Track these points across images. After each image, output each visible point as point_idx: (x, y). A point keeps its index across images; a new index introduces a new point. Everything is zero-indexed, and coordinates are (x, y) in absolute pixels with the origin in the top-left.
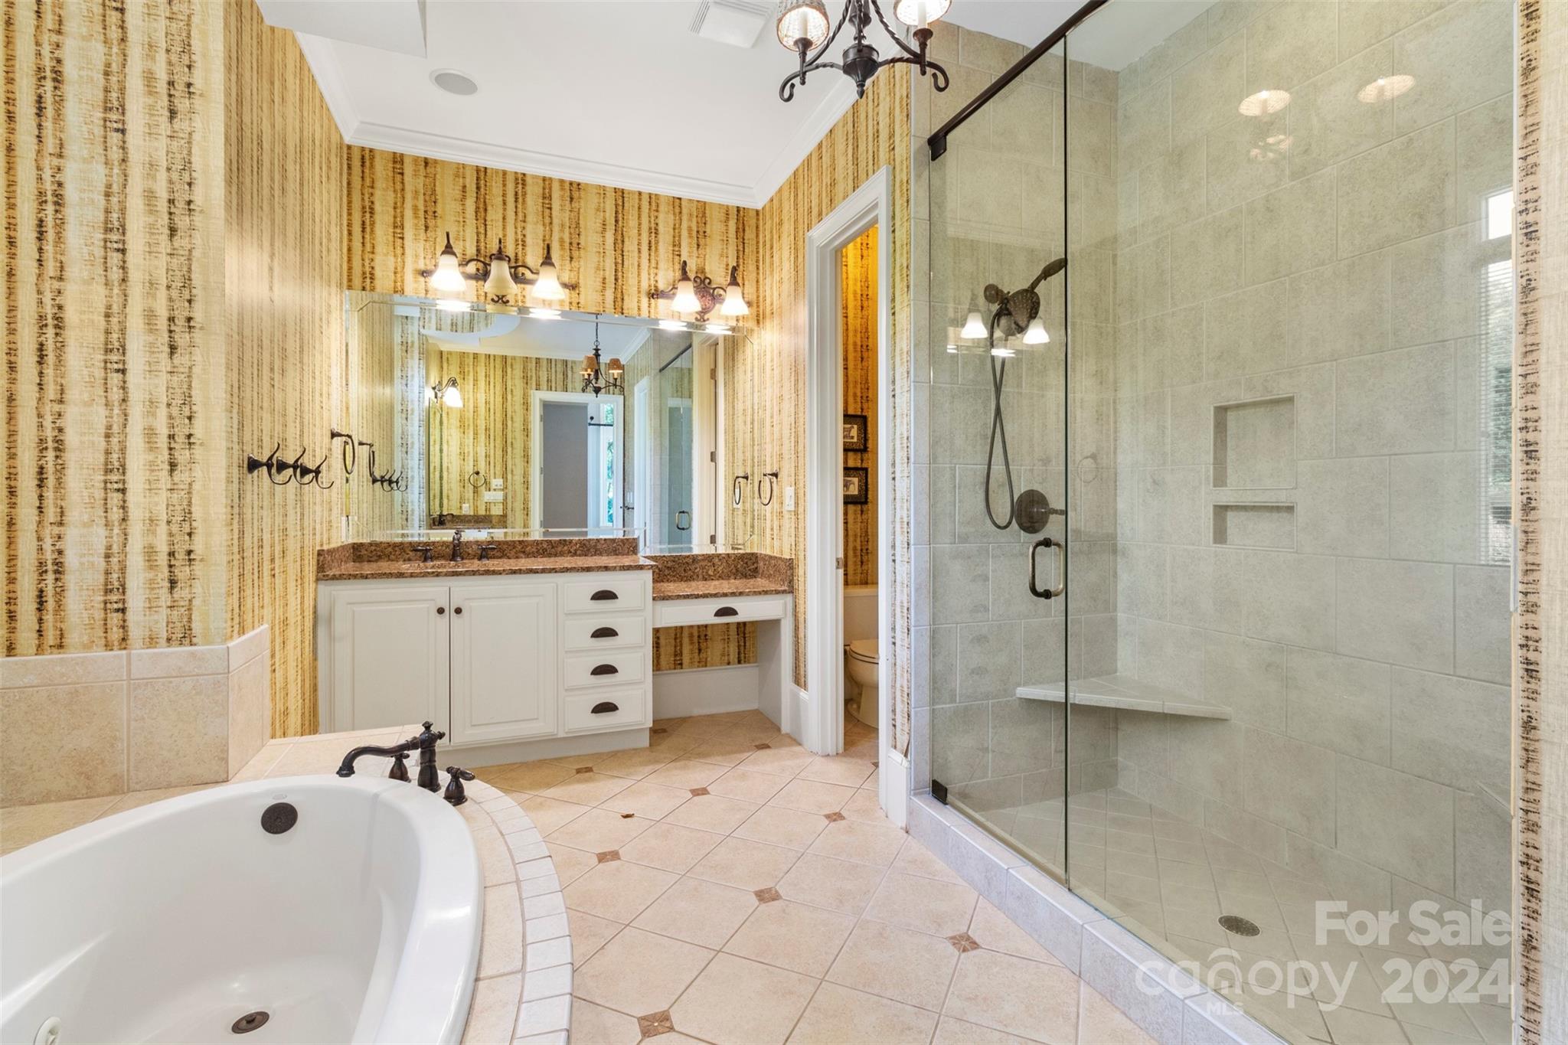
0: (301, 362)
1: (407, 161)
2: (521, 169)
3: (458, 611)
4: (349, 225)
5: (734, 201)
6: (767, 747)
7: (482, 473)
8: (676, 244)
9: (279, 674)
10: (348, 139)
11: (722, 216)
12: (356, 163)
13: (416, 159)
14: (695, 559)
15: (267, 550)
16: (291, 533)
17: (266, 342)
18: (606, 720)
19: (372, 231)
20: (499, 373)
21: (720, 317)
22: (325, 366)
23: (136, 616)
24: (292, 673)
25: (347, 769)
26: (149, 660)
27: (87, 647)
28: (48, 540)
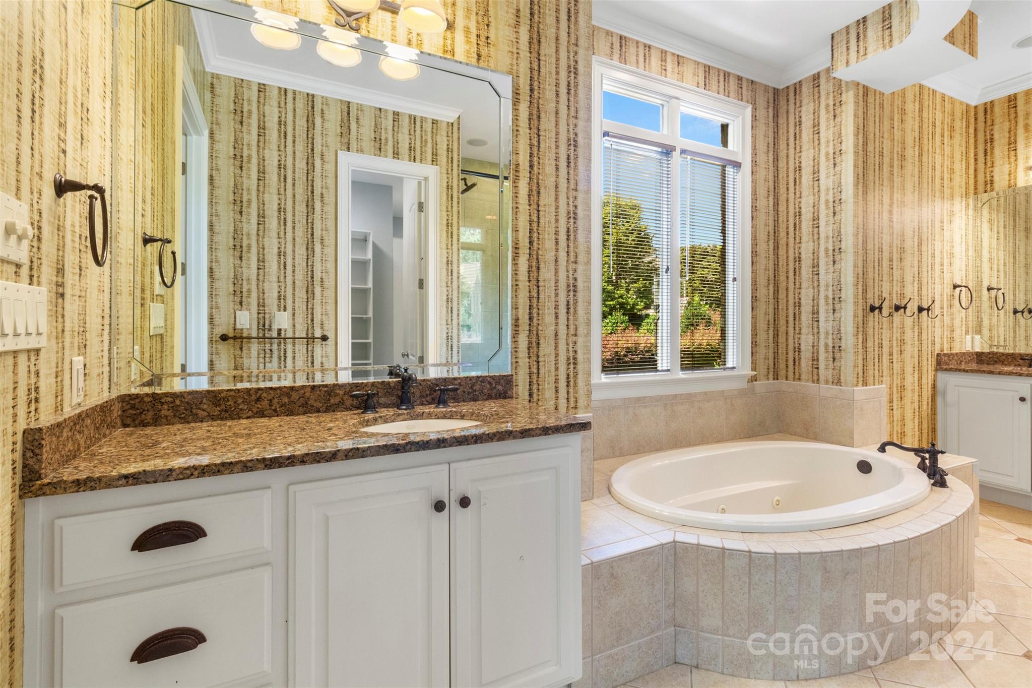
0: (920, 251)
4: (975, 155)
9: (897, 413)
10: (974, 104)
12: (981, 114)
15: (886, 349)
16: (909, 342)
17: (886, 248)
19: (993, 153)
23: (822, 371)
24: (909, 414)
25: (882, 449)
26: (826, 390)
27: (807, 381)
28: (797, 340)
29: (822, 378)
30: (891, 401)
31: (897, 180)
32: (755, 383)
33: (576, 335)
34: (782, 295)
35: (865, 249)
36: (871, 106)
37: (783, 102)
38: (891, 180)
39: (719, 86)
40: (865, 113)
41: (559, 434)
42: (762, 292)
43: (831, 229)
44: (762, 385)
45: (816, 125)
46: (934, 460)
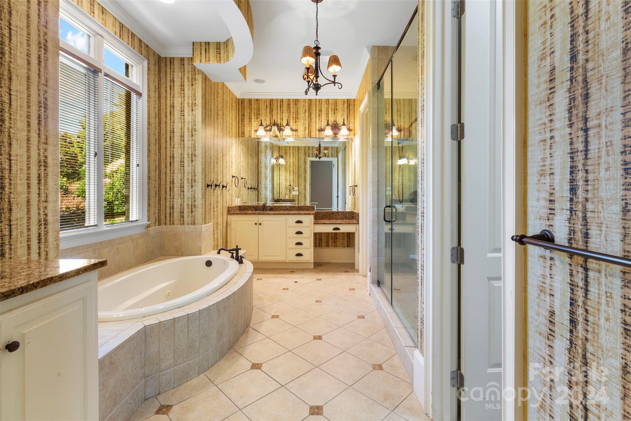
0: (223, 159)
1: (253, 101)
2: (281, 98)
3: (260, 224)
4: (239, 120)
5: (346, 98)
6: (348, 272)
7: (292, 185)
8: (327, 114)
9: (215, 236)
10: (238, 97)
11: (342, 103)
12: (240, 103)
13: (254, 100)
14: (333, 213)
15: (212, 206)
16: (219, 202)
17: (212, 156)
18: (299, 259)
19: (244, 121)
20: (297, 152)
21: (341, 135)
22: (230, 159)
23: (185, 218)
24: (219, 236)
25: (219, 253)
26: (188, 228)
27: (178, 224)
28: (171, 202)
29: (185, 222)
30: (214, 231)
31: (216, 124)
32: (149, 228)
33: (46, 201)
34: (163, 176)
35: (205, 156)
36: (207, 86)
37: (163, 65)
38: (214, 124)
39: (128, 40)
40: (205, 88)
41: (87, 273)
42: (153, 174)
43: (190, 143)
44: (152, 229)
45: (182, 86)
46: (237, 253)
